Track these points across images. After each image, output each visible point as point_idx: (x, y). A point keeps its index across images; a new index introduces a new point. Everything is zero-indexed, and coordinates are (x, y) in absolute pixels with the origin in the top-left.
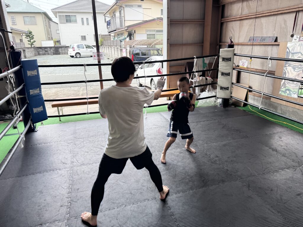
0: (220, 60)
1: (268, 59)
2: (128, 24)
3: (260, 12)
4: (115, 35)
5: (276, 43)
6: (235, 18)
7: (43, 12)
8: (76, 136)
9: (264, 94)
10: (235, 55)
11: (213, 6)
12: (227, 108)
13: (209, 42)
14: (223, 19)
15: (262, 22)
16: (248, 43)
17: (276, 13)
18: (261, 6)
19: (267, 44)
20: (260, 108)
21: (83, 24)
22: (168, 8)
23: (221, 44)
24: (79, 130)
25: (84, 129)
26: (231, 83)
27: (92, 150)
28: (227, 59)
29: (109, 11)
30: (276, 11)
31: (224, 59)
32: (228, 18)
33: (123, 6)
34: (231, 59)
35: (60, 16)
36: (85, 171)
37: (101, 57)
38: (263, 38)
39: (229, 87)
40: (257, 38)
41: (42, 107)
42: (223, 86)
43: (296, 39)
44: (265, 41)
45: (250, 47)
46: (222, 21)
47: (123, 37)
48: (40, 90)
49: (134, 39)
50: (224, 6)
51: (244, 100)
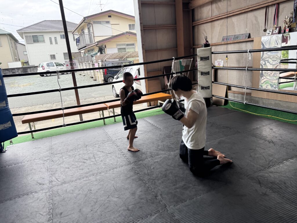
0: (198, 60)
1: (247, 52)
2: (97, 39)
3: (231, 11)
4: (85, 52)
5: (250, 39)
6: (206, 20)
7: (8, 33)
8: (53, 151)
9: (248, 88)
10: (212, 53)
11: (183, 11)
12: (209, 108)
13: (183, 45)
14: (194, 23)
15: (233, 22)
16: (222, 42)
17: (247, 10)
18: (230, 6)
19: (241, 41)
20: (244, 103)
21: (51, 43)
22: (140, 14)
23: (194, 47)
24: (55, 145)
25: (61, 143)
26: (211, 82)
27: (73, 165)
28: (205, 58)
29: (78, 29)
30: (246, 8)
31: (202, 59)
32: (199, 21)
33: (91, 23)
34: (209, 58)
35: (26, 36)
36: (68, 190)
37: (74, 66)
38: (236, 36)
39: (209, 86)
40: (230, 37)
41: (10, 122)
42: (203, 86)
43: (269, 33)
44: (238, 39)
45: (225, 46)
46: (194, 25)
47: (94, 53)
48: (7, 103)
49: (105, 54)
50: (193, 10)
51: (224, 96)
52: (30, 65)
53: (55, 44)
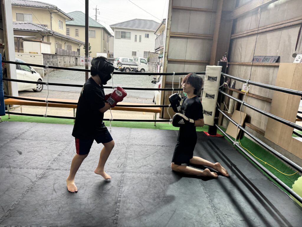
0: (206, 79)
1: (246, 82)
4: (160, 53)
5: (277, 64)
7: (103, 27)
11: (222, 20)
13: (214, 60)
14: (233, 35)
15: (267, 39)
16: (251, 62)
20: (234, 144)
21: (136, 41)
28: (212, 78)
29: (159, 30)
30: (280, 24)
31: (209, 78)
32: (237, 34)
34: (217, 79)
35: (116, 31)
38: (266, 58)
39: (212, 112)
40: (260, 58)
42: (206, 110)
43: (299, 59)
44: (267, 61)
46: (232, 38)
52: (114, 57)
53: (139, 41)
